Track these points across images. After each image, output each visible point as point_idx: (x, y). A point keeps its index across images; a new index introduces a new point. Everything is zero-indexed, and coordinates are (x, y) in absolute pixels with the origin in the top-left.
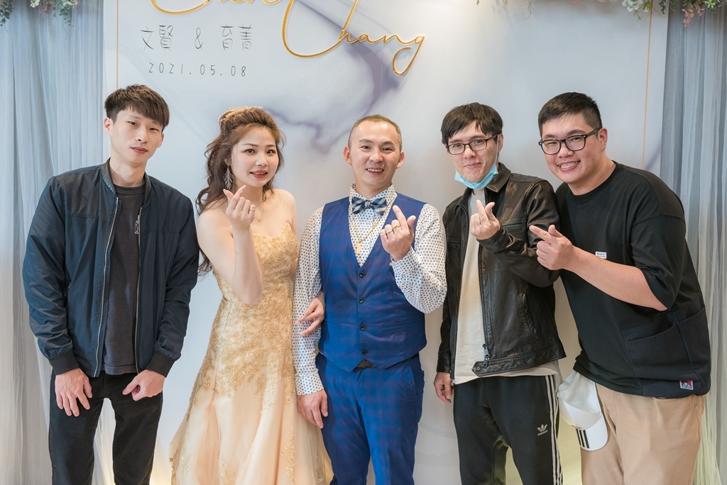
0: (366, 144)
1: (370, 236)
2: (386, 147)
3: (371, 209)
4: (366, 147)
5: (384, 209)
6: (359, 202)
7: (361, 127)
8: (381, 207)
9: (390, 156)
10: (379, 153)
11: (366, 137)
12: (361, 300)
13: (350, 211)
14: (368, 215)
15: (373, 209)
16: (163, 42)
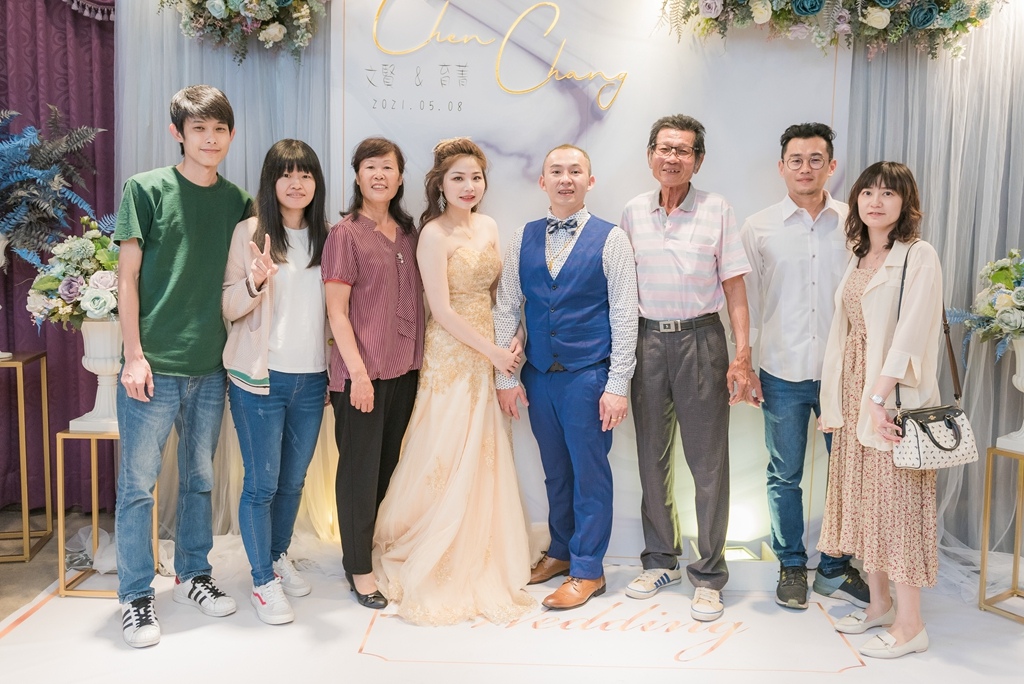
0: (555, 169)
2: (574, 170)
4: (557, 172)
5: (575, 229)
6: (553, 223)
7: (553, 156)
8: (572, 227)
9: (578, 178)
10: (568, 177)
11: (556, 162)
12: (552, 309)
14: (562, 235)
15: (566, 229)
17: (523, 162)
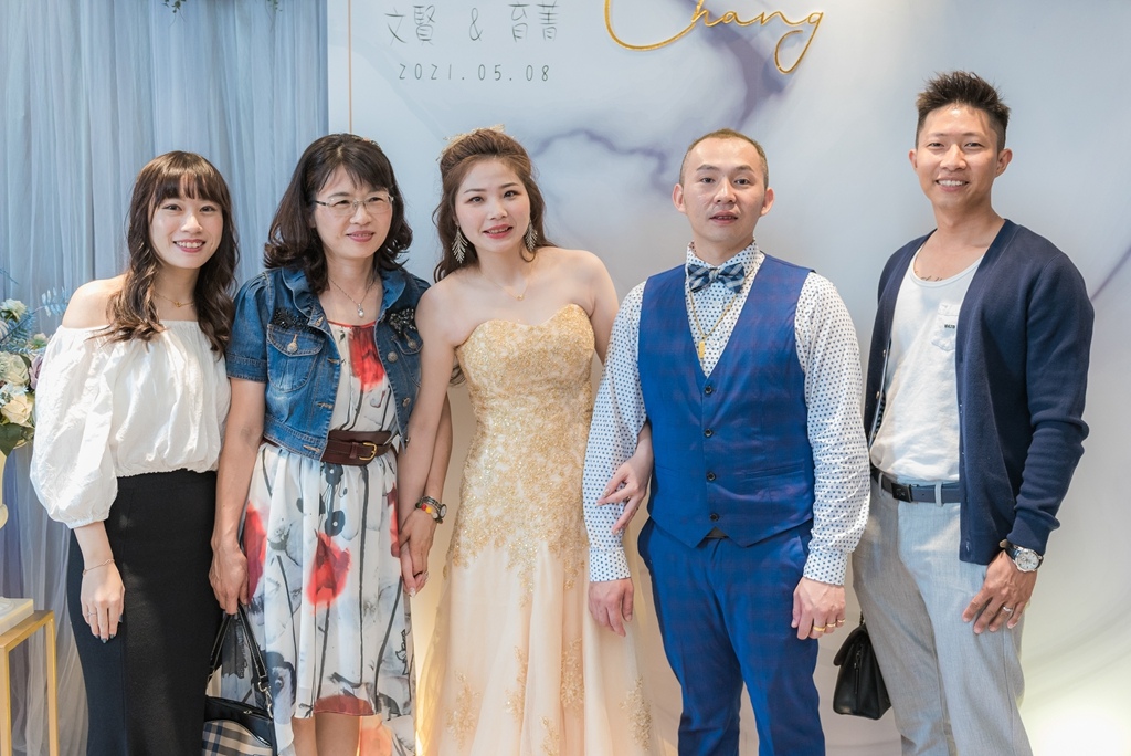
0: (708, 174)
1: (719, 328)
2: (740, 178)
3: (720, 284)
4: (708, 180)
5: (741, 282)
6: (699, 272)
7: (699, 149)
8: (735, 277)
9: (748, 194)
10: (729, 190)
11: (706, 162)
12: (708, 432)
13: (687, 289)
14: (715, 294)
15: (724, 282)
16: (419, 32)
17: (652, 164)
